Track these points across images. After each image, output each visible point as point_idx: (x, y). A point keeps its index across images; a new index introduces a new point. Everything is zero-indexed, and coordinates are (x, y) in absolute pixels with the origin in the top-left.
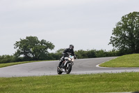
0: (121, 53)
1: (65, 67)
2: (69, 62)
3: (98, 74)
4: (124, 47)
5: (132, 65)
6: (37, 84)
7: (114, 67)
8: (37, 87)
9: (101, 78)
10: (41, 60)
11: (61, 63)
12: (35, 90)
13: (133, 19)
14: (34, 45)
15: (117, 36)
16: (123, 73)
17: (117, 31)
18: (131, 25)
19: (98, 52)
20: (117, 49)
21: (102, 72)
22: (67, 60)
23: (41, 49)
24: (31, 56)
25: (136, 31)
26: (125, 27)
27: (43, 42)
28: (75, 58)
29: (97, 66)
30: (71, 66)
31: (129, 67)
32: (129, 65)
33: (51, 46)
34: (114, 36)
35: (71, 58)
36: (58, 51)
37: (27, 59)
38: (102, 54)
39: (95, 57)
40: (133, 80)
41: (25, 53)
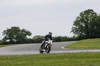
0: (79, 39)
1: (46, 48)
2: (49, 44)
3: (63, 53)
4: (81, 34)
5: (87, 47)
6: (19, 61)
7: (74, 49)
8: (19, 63)
9: (65, 56)
10: (22, 43)
11: (42, 45)
12: (17, 65)
13: (88, 14)
14: (17, 33)
15: (77, 26)
16: (80, 53)
17: (76, 23)
18: (87, 19)
19: (63, 38)
20: (76, 36)
21: (66, 52)
22: (47, 43)
23: (22, 36)
24: (15, 40)
25: (90, 23)
26: (82, 20)
27: (23, 30)
28: (53, 42)
29: (62, 48)
30: (50, 47)
31: (85, 49)
32: (85, 47)
33: (29, 33)
34: (74, 26)
35: (50, 42)
36: (34, 37)
37: (12, 43)
38: (66, 39)
39: (61, 41)
40: (88, 58)
41: (10, 39)
